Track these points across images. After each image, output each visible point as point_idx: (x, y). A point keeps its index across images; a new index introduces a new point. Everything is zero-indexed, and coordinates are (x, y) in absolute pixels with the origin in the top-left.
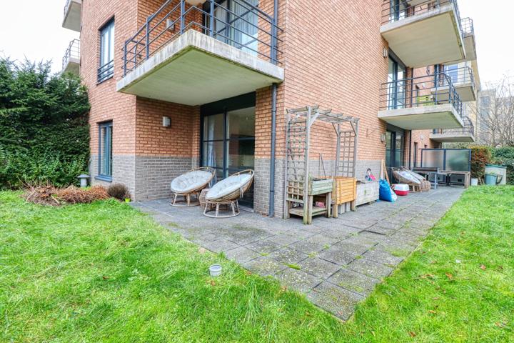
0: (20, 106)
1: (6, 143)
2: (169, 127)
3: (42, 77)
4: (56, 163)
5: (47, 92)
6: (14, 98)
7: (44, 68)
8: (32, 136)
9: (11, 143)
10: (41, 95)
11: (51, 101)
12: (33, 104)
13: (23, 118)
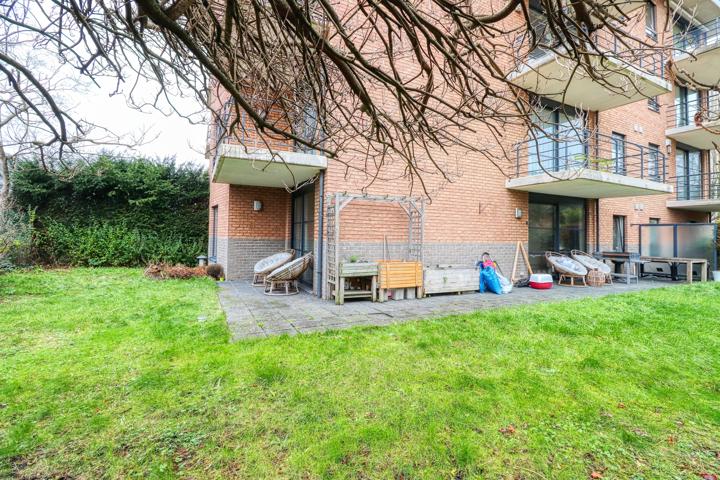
0: (151, 196)
1: (142, 227)
2: (261, 210)
3: (168, 170)
4: (179, 244)
5: (172, 183)
6: (147, 189)
7: (170, 162)
8: (161, 220)
9: (146, 228)
10: (167, 185)
11: (175, 189)
12: (161, 194)
13: (155, 206)
